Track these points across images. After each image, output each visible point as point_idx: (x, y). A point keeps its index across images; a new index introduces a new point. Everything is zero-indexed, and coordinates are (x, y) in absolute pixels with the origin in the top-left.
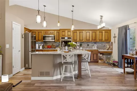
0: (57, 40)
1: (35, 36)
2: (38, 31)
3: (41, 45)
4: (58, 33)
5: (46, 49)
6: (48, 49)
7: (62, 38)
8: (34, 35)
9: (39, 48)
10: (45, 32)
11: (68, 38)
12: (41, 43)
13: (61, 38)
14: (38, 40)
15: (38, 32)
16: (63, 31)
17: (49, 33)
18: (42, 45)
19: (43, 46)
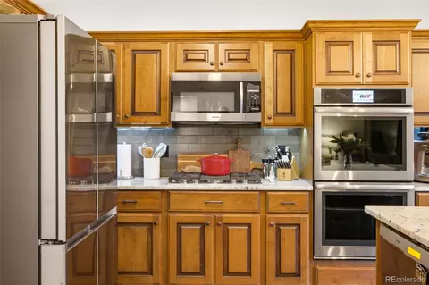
0: (277, 114)
1: (107, 78)
2: (134, 46)
3: (151, 154)
4: (283, 59)
5: (196, 186)
6: (215, 185)
7: (331, 97)
8: (102, 72)
9: (138, 172)
10: (186, 52)
11: (376, 92)
12: (154, 136)
13: (317, 99)
14: (134, 113)
15: (135, 52)
16: (338, 36)
17: (212, 58)
18: (161, 148)
19: (166, 155)
